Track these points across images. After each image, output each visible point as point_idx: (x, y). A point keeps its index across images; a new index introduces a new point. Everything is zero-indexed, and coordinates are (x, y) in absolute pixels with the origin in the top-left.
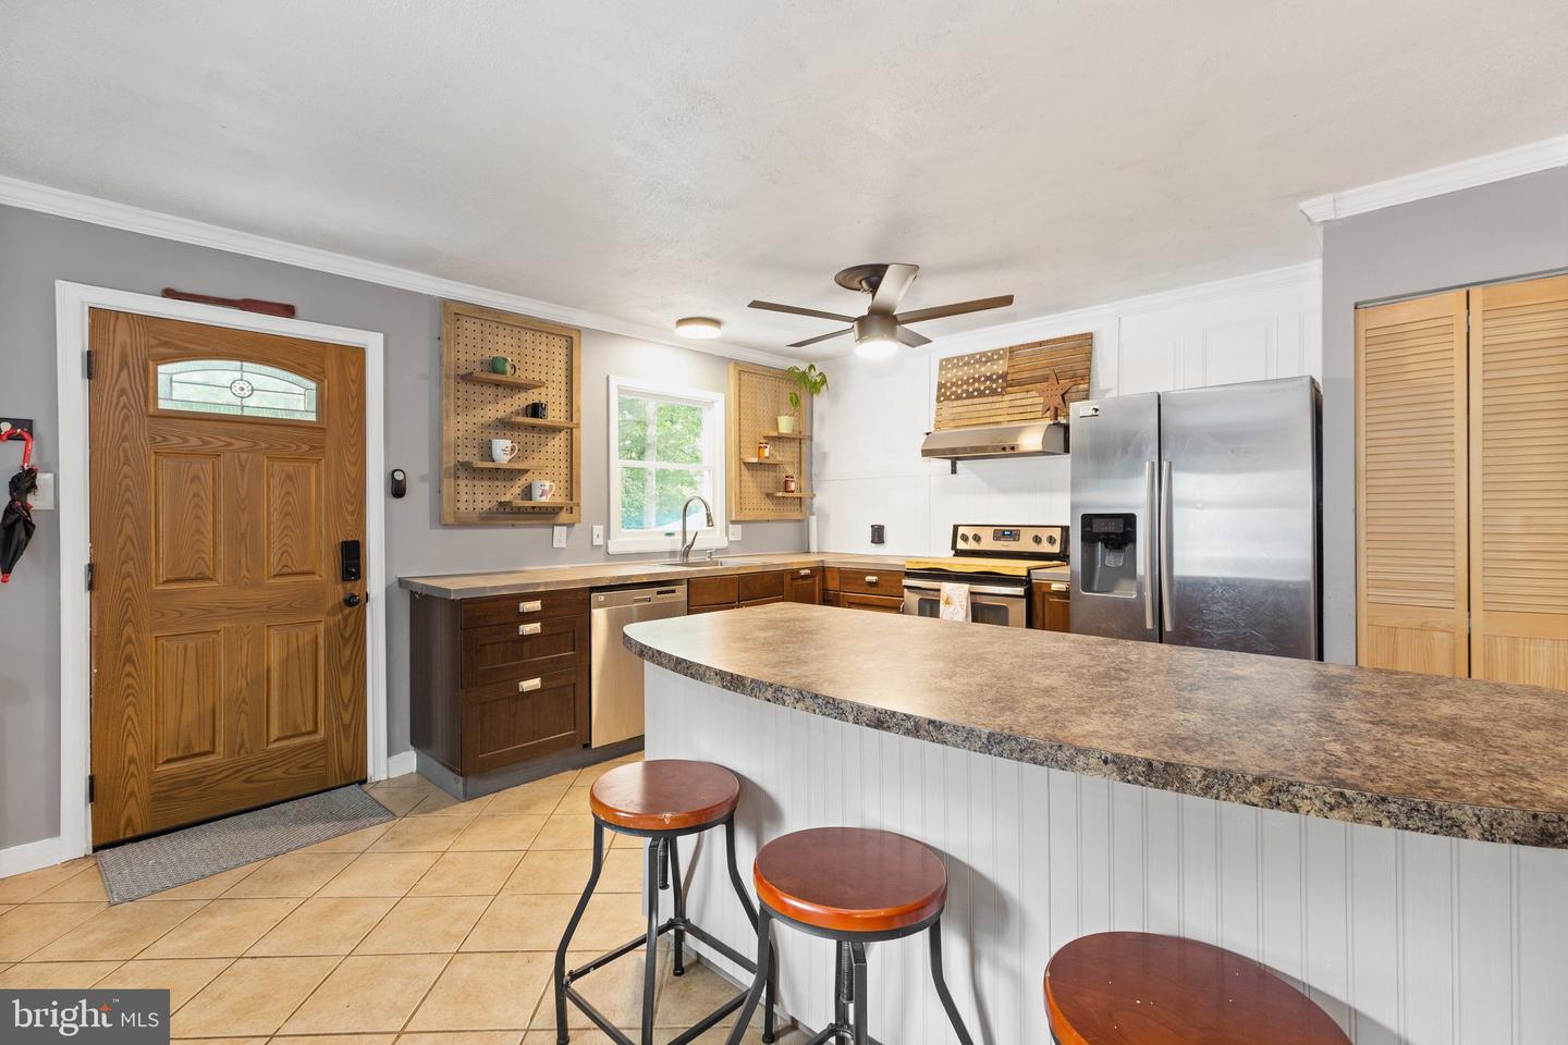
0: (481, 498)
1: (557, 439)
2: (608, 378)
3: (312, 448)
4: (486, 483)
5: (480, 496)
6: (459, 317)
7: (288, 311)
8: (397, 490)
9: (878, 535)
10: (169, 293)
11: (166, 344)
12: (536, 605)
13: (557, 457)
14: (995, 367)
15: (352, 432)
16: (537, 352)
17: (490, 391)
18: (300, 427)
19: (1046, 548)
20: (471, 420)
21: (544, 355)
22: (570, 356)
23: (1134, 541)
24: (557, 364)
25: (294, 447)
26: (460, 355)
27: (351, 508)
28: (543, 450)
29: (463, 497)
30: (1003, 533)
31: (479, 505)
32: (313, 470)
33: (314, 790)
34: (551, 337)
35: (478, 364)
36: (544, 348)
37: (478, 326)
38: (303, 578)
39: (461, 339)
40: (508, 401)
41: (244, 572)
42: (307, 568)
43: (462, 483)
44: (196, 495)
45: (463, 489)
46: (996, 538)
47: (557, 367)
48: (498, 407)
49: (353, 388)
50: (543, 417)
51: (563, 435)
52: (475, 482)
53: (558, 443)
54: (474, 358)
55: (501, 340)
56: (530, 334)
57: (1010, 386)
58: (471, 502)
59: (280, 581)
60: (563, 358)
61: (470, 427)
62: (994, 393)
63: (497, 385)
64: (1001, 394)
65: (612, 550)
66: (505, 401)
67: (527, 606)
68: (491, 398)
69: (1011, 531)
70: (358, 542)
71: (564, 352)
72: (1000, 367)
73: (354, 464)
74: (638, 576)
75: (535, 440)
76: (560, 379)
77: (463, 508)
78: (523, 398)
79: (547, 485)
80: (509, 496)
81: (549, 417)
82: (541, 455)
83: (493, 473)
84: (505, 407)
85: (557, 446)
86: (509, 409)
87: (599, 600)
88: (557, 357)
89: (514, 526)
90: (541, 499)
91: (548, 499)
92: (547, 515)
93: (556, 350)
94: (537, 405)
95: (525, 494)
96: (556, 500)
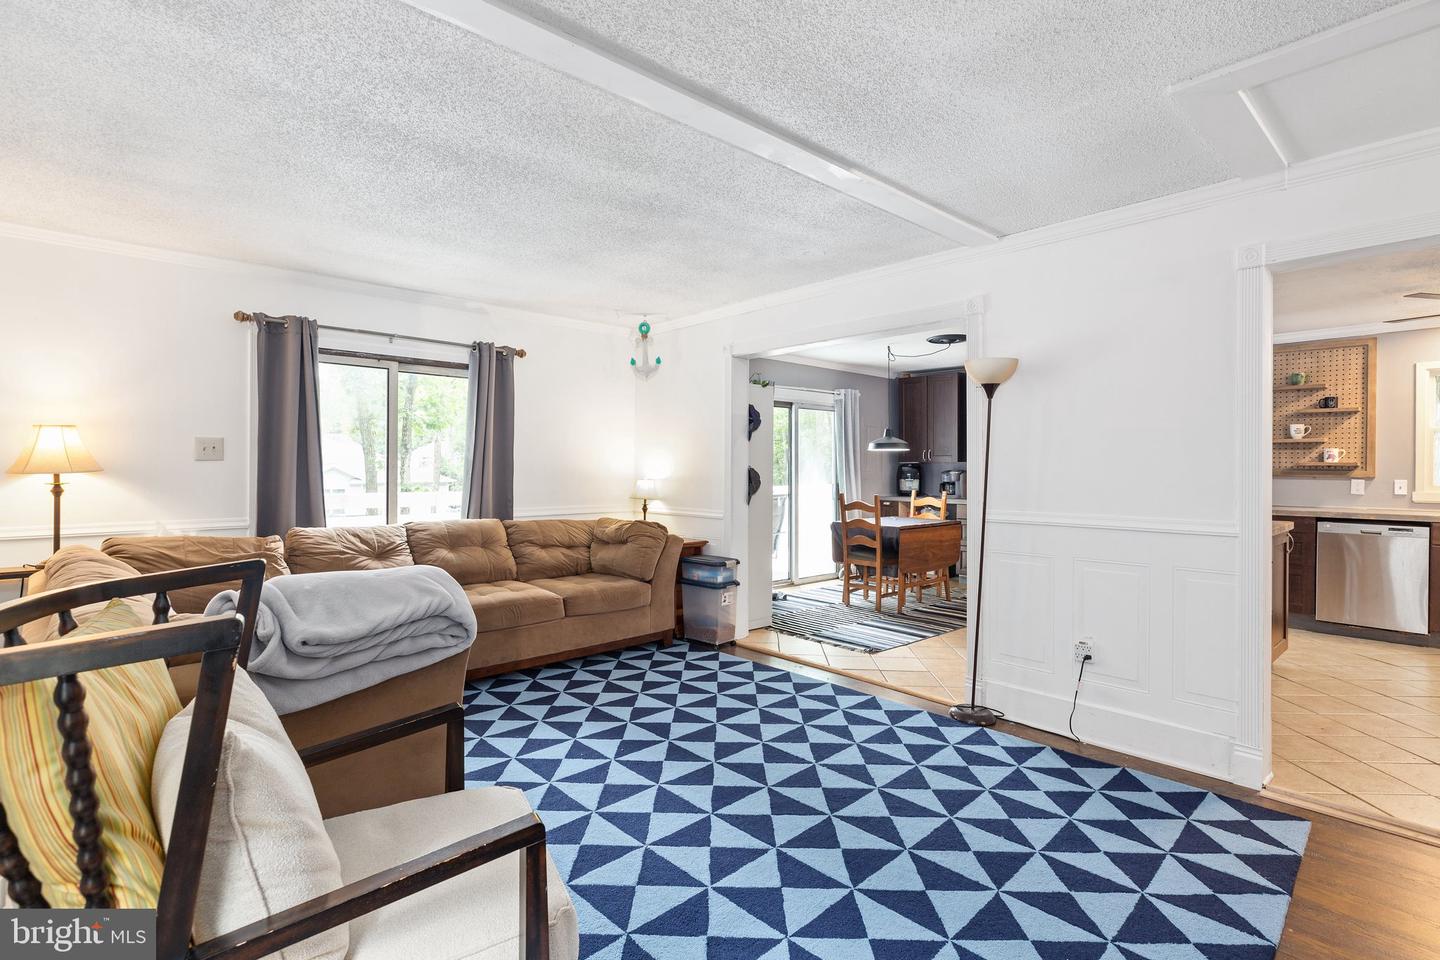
0: (1284, 460)
1: (1353, 419)
2: (1415, 365)
4: (1292, 452)
5: (1282, 460)
13: (1352, 431)
16: (1335, 363)
17: (1292, 394)
20: (1278, 414)
21: (1341, 363)
22: (1365, 358)
24: (1354, 367)
28: (1339, 427)
35: (1283, 380)
36: (1341, 357)
37: (1284, 357)
40: (1307, 400)
48: (1299, 405)
50: (1335, 406)
51: (1359, 416)
52: (1281, 451)
54: (1281, 377)
55: (1301, 361)
56: (1328, 351)
60: (1360, 361)
61: (1278, 418)
63: (1299, 390)
66: (1305, 400)
68: (1293, 400)
71: (1361, 356)
74: (1366, 515)
75: (1332, 422)
78: (1321, 395)
79: (1335, 452)
80: (1307, 460)
81: (1342, 406)
82: (1337, 431)
83: (1296, 445)
84: (1305, 403)
85: (1353, 424)
86: (1308, 404)
87: (1323, 527)
88: (1353, 362)
89: (1314, 478)
90: (1330, 461)
91: (1336, 460)
92: (1343, 471)
93: (1353, 356)
94: (1326, 399)
95: (1321, 457)
96: (1346, 461)
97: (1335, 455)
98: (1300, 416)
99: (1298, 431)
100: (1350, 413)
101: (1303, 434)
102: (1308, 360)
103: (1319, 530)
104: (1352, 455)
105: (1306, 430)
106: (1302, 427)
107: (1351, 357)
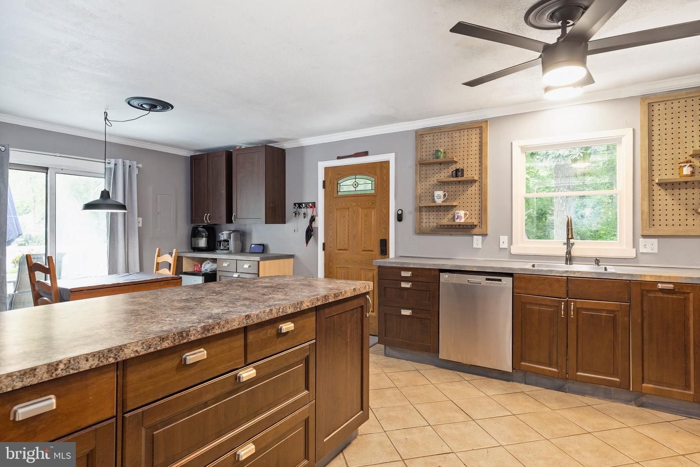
0: (432, 220)
1: (474, 186)
2: (512, 143)
3: (373, 203)
4: (435, 213)
5: (431, 220)
6: (423, 136)
7: (366, 154)
8: (400, 218)
10: (339, 158)
11: (339, 174)
12: (409, 274)
13: (473, 197)
15: (384, 195)
16: (462, 142)
17: (437, 167)
18: (369, 196)
20: (428, 183)
21: (466, 141)
22: (481, 138)
24: (474, 144)
25: (367, 203)
26: (423, 154)
27: (384, 226)
28: (465, 194)
29: (424, 221)
31: (432, 224)
32: (373, 212)
33: (373, 334)
34: (470, 130)
35: (431, 156)
36: (466, 137)
37: (431, 137)
38: (368, 252)
39: (424, 146)
40: (446, 171)
41: (355, 249)
42: (371, 249)
43: (424, 214)
44: (344, 222)
45: (424, 217)
47: (473, 146)
48: (441, 175)
49: (385, 178)
50: (462, 175)
51: (477, 184)
52: (430, 213)
53: (474, 189)
54: (430, 153)
55: (442, 141)
56: (458, 133)
58: (428, 223)
59: (364, 253)
60: (478, 140)
61: (428, 187)
63: (441, 164)
65: (513, 252)
66: (444, 171)
67: (404, 274)
68: (437, 171)
70: (386, 240)
71: (478, 136)
73: (385, 208)
74: (471, 267)
75: (461, 189)
76: (475, 152)
77: (424, 226)
78: (453, 167)
79: (462, 213)
80: (446, 220)
81: (468, 175)
82: (464, 197)
83: (439, 208)
84: (445, 174)
85: (473, 191)
86: (447, 174)
87: (444, 277)
88: (474, 140)
89: (451, 235)
90: (458, 221)
91: (463, 220)
92: (466, 229)
93: (474, 136)
94: (457, 170)
95: (454, 219)
96: (469, 221)
97: (462, 216)
98: (442, 184)
99: (439, 196)
100: (473, 181)
101: (442, 199)
102: (447, 139)
103: (441, 280)
104: (473, 217)
105: (445, 195)
106: (441, 193)
107: (472, 137)
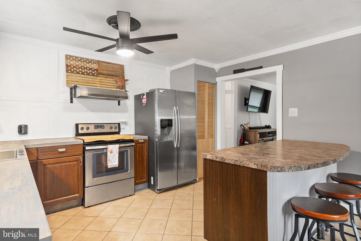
9: (22, 130)
14: (93, 66)
19: (113, 130)
23: (172, 126)
30: (98, 126)
46: (95, 128)
57: (99, 74)
62: (93, 75)
64: (96, 76)
69: (101, 126)
72: (95, 66)
